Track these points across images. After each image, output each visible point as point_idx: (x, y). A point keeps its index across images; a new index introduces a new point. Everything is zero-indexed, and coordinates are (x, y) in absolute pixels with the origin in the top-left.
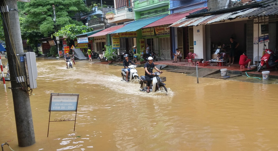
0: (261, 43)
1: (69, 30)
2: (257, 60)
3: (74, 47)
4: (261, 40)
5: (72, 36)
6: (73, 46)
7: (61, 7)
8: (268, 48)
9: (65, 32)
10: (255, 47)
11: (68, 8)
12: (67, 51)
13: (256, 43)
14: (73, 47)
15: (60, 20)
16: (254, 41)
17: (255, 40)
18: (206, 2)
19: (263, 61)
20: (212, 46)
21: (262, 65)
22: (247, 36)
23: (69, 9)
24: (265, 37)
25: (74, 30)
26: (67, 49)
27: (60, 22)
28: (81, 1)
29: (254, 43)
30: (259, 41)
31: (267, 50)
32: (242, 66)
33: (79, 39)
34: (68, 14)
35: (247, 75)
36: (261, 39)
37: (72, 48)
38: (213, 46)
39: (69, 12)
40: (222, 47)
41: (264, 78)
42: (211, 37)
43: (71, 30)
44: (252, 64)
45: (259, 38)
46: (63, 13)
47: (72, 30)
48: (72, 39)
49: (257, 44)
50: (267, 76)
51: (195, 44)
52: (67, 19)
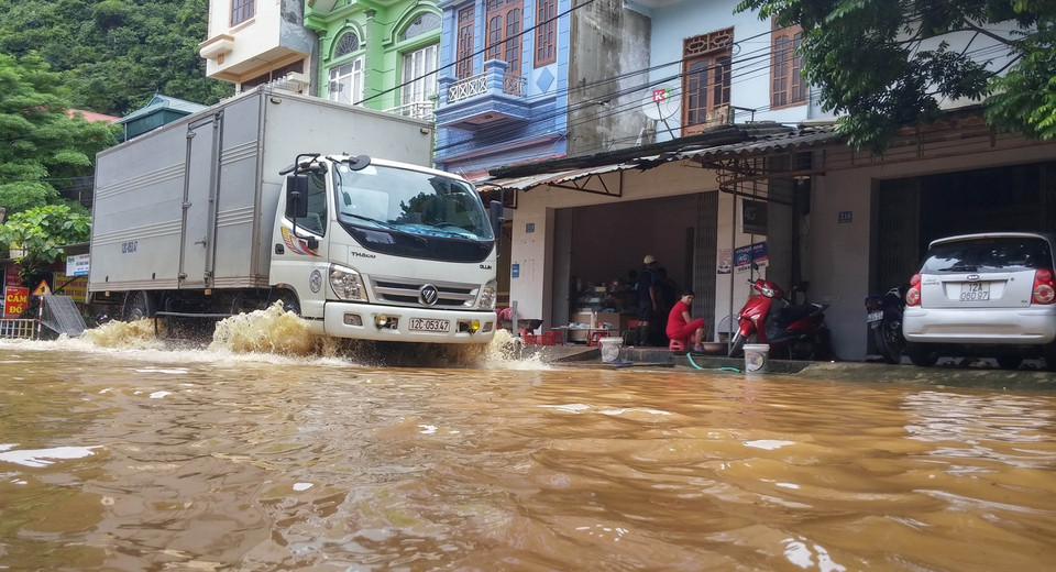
0: (742, 269)
1: (40, 224)
2: (727, 330)
3: (47, 289)
4: (741, 259)
5: (47, 247)
6: (43, 284)
7: (26, 145)
8: (763, 278)
9: (22, 230)
10: (722, 282)
11: (51, 154)
12: (16, 304)
13: (725, 270)
14: (43, 289)
15: (10, 192)
16: (718, 264)
17: (723, 259)
18: (562, 140)
19: (748, 319)
20: (573, 287)
21: (743, 333)
22: (695, 248)
23: (57, 157)
24: (755, 248)
25: (57, 228)
26: (16, 299)
27: (10, 196)
28: (110, 136)
29: (718, 268)
30: (735, 262)
31: (761, 282)
32: (676, 344)
33: (73, 260)
34: (46, 174)
35: (693, 364)
36: (742, 254)
37: (38, 292)
38: (579, 285)
39: (50, 168)
40: (608, 290)
41: (749, 366)
42: (572, 254)
43: (46, 224)
44: (708, 337)
45: (736, 254)
46: (30, 167)
47: (53, 228)
48: (44, 258)
49: (729, 272)
50: (760, 361)
51: (517, 275)
52: (40, 189)
